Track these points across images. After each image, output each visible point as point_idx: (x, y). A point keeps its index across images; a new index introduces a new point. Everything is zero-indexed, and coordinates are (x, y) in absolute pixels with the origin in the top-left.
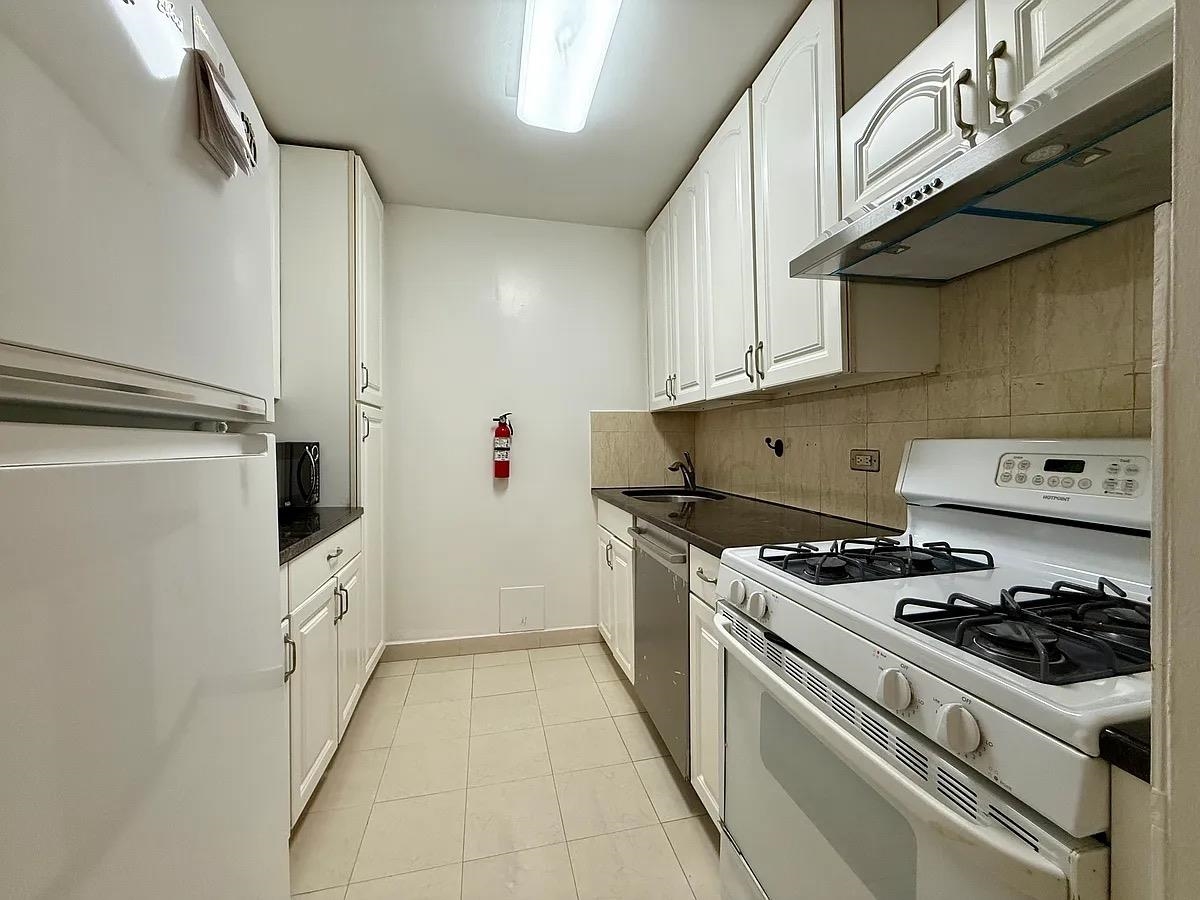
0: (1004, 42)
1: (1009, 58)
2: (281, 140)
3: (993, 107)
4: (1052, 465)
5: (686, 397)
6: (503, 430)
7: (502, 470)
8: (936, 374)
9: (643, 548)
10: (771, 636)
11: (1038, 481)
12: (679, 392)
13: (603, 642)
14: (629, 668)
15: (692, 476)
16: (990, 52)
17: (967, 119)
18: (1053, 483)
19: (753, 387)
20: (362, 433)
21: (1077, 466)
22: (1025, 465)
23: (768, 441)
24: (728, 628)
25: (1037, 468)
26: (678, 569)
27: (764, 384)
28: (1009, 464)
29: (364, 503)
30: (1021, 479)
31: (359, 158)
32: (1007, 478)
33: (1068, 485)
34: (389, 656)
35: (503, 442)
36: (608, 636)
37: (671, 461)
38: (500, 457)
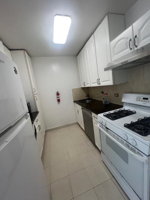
0: (136, 35)
1: (137, 38)
2: (10, 50)
3: (135, 46)
4: (144, 99)
5: (87, 86)
6: (58, 94)
7: (59, 101)
8: (127, 83)
9: (84, 111)
10: (107, 128)
11: (142, 101)
12: (86, 85)
13: (78, 124)
14: (83, 128)
15: (89, 97)
16: (134, 37)
17: (131, 47)
18: (144, 101)
19: (98, 85)
20: (36, 99)
21: (147, 99)
22: (140, 98)
23: (101, 92)
24: (100, 126)
25: (142, 99)
26: (90, 116)
27: (100, 85)
28: (138, 98)
29: (39, 111)
30: (140, 100)
31: (25, 51)
32: (137, 100)
33: (146, 101)
34: (46, 131)
35: (58, 96)
36: (79, 123)
37: (86, 95)
38: (58, 99)
